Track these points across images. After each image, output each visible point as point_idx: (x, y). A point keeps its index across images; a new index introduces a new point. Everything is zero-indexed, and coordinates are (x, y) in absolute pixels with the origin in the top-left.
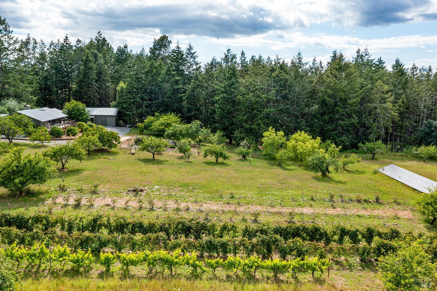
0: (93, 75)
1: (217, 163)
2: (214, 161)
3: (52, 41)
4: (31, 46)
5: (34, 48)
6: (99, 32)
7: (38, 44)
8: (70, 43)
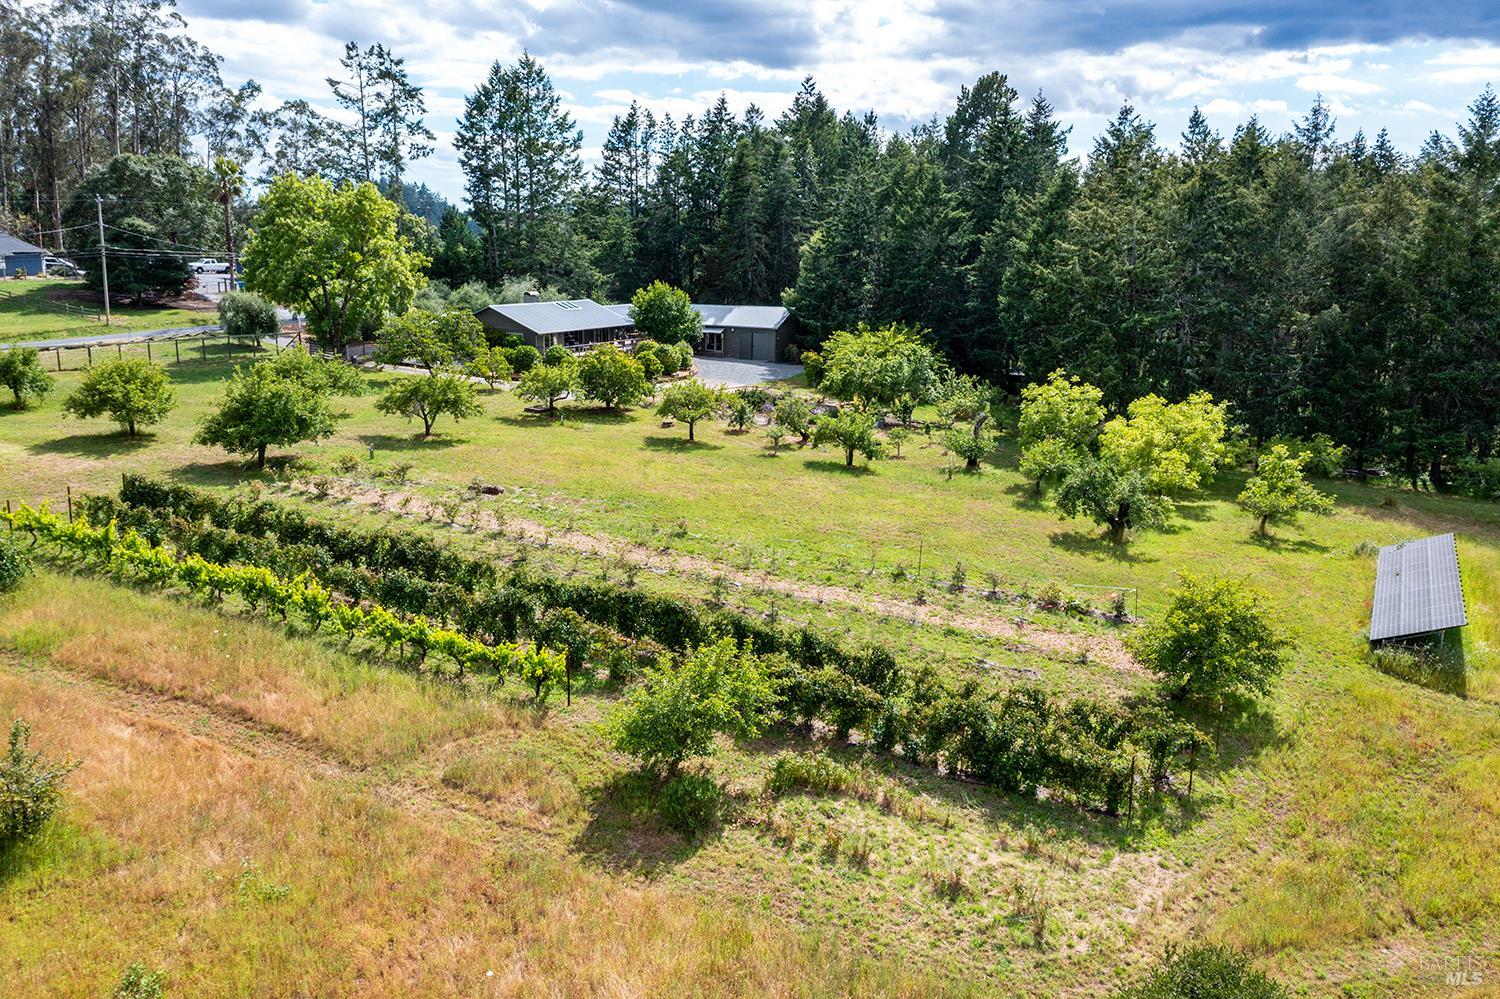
0: (754, 210)
1: (849, 468)
2: (837, 461)
3: (690, 117)
4: (638, 136)
5: (648, 137)
6: (808, 80)
7: (657, 128)
8: (729, 120)
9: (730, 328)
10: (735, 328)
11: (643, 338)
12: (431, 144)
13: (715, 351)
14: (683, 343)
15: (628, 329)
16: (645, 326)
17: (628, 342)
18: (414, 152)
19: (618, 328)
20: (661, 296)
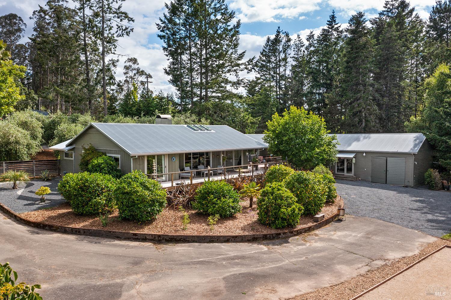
9: (362, 152)
10: (366, 152)
11: (276, 161)
12: (131, 25)
13: (345, 173)
14: (321, 168)
15: (263, 152)
16: (279, 150)
17: (261, 166)
18: (120, 32)
19: (250, 151)
20: (296, 120)
